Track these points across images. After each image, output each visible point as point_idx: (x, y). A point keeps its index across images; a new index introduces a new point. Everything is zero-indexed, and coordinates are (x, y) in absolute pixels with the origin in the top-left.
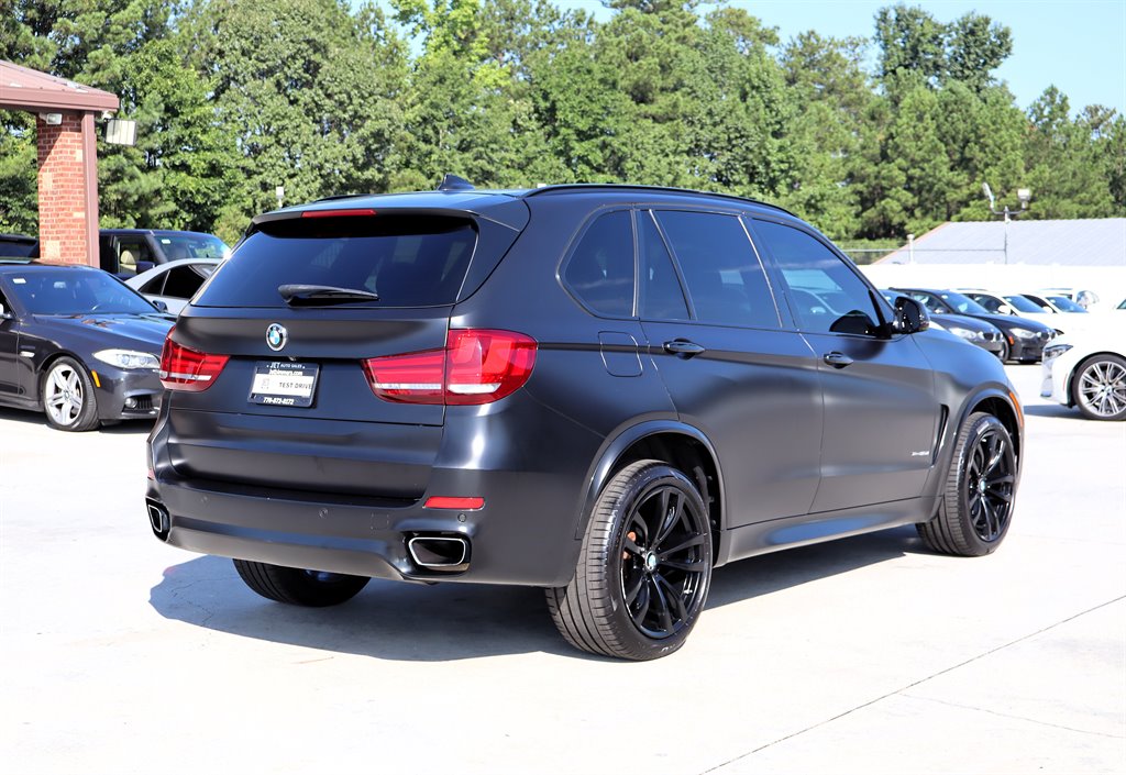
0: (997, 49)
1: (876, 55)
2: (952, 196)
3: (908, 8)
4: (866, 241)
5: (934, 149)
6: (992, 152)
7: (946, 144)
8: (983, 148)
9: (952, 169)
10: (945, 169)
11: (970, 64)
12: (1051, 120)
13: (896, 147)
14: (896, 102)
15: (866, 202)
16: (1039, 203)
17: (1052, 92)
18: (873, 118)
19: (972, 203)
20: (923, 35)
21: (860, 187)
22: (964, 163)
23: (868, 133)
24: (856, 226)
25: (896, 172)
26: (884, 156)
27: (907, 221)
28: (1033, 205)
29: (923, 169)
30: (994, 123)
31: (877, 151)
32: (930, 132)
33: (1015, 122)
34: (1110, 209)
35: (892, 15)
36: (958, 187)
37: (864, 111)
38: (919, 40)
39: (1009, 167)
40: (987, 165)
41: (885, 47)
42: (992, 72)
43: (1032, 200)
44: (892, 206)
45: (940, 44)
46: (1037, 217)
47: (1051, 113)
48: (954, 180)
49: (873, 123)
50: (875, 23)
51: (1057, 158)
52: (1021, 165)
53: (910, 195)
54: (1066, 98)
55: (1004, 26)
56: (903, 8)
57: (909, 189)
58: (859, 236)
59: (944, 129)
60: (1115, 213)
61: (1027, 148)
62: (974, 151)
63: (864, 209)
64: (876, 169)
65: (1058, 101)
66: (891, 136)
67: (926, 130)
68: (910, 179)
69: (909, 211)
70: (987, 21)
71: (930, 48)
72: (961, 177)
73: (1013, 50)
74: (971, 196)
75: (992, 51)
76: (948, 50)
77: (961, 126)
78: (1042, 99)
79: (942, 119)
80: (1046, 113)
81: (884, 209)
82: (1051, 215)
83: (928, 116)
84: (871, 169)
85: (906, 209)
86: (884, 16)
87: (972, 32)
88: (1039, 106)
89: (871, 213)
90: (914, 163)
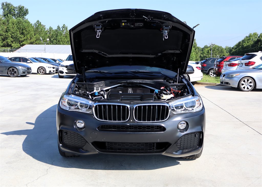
0: (26, 13)
1: (2, 12)
2: (20, 39)
3: (8, 3)
4: (4, 47)
5: (17, 31)
6: (28, 32)
7: (19, 30)
8: (26, 31)
9: (20, 34)
10: (19, 34)
11: (21, 15)
12: (38, 26)
13: (9, 30)
14: (8, 21)
15: (3, 40)
16: (37, 42)
17: (38, 21)
18: (3, 24)
19: (25, 41)
20: (11, 8)
21: (2, 37)
22: (22, 33)
23: (3, 26)
24: (2, 45)
25: (9, 34)
26: (7, 31)
27: (12, 44)
28: (36, 42)
29: (15, 34)
30: (28, 26)
31: (5, 30)
32: (16, 27)
33: (32, 26)
34: (49, 43)
35: (5, 4)
36: (21, 38)
37: (2, 22)
38: (11, 9)
39: (31, 35)
40: (27, 34)
41: (4, 10)
42: (25, 17)
43: (36, 41)
44: (9, 41)
45: (15, 10)
46: (37, 44)
47: (38, 25)
48: (21, 37)
49: (3, 25)
50: (1, 5)
51: (40, 33)
52: (33, 34)
53: (12, 39)
54: (41, 23)
55: (27, 8)
56: (7, 3)
57: (12, 37)
58: (2, 46)
59: (18, 27)
60: (50, 44)
61: (34, 31)
62: (24, 31)
63: (3, 41)
64: (5, 34)
65: (39, 23)
66: (8, 27)
67: (15, 27)
68: (12, 36)
69: (12, 42)
70: (24, 7)
71: (13, 11)
72: (23, 36)
73: (29, 13)
74: (24, 40)
75: (25, 13)
76: (16, 12)
77: (21, 26)
78: (36, 22)
79: (18, 25)
80: (37, 25)
81: (7, 41)
82: (39, 44)
83: (15, 24)
84: (4, 34)
85: (11, 42)
86: (3, 4)
87: (21, 9)
88: (36, 24)
89: (4, 42)
90: (13, 33)
